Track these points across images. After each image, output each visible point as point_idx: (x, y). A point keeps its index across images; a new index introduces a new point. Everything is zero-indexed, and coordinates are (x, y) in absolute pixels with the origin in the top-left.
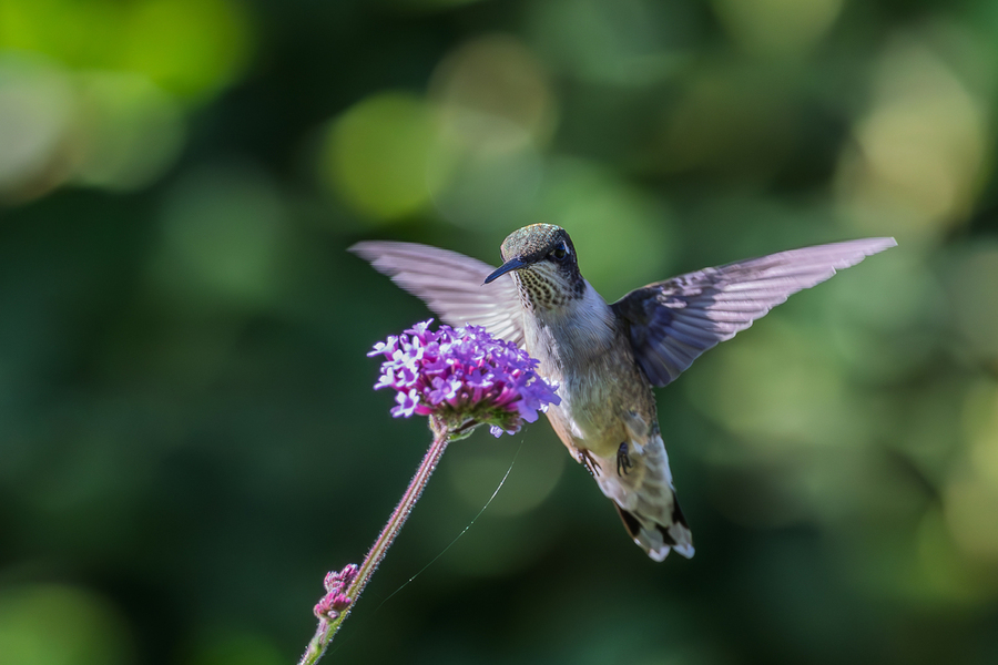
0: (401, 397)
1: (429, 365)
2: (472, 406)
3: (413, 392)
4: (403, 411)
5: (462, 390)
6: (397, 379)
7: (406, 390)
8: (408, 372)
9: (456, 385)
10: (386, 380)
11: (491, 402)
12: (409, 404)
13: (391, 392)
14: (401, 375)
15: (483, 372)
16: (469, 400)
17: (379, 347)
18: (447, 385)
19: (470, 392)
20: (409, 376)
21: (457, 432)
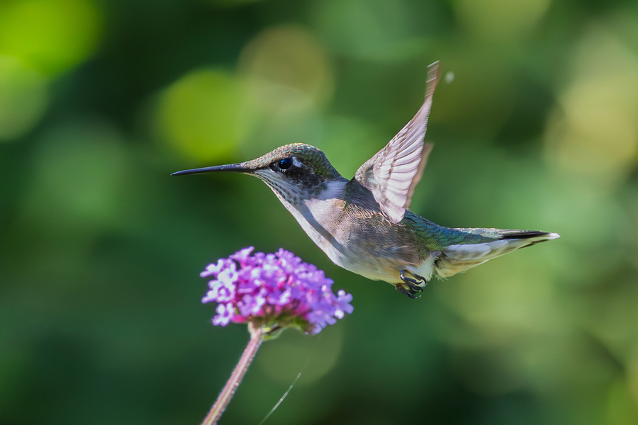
0: (221, 309)
1: (242, 284)
2: (276, 315)
3: (230, 306)
4: (221, 320)
5: (267, 304)
6: (220, 295)
7: (225, 304)
8: (227, 290)
9: (260, 301)
10: (211, 295)
11: (293, 312)
12: (226, 314)
13: (215, 304)
14: (223, 291)
15: (282, 290)
16: (273, 311)
17: (211, 269)
18: (254, 302)
19: (273, 306)
20: (228, 293)
21: (269, 333)
